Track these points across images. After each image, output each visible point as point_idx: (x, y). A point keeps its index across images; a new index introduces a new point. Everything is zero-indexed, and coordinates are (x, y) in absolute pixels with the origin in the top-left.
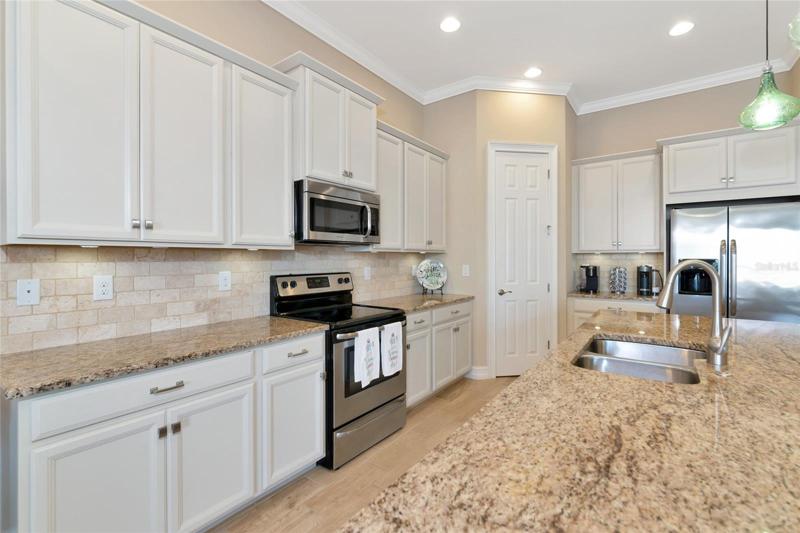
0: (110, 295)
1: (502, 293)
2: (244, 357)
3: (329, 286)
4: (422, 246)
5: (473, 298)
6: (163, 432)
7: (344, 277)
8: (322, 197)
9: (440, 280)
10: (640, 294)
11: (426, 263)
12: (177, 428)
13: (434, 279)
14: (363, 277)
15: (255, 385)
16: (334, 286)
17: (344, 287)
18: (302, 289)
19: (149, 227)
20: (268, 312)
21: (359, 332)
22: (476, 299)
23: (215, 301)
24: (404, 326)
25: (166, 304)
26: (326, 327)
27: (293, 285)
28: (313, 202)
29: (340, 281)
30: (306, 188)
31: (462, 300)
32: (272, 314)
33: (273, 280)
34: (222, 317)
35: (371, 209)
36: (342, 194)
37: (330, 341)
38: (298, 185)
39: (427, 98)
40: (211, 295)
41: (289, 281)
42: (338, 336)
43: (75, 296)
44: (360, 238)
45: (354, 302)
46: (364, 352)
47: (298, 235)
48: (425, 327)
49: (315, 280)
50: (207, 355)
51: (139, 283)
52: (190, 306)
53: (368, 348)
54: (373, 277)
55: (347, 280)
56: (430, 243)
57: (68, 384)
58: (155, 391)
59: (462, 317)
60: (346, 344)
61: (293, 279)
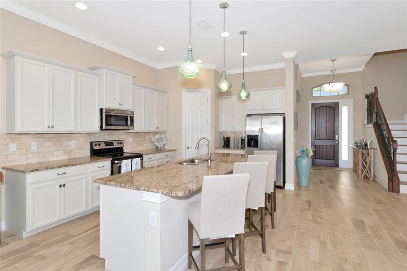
0: (36, 148)
1: (188, 148)
2: (83, 166)
3: (113, 145)
4: (154, 129)
5: (176, 150)
6: (60, 186)
7: (119, 142)
8: (112, 114)
9: (164, 143)
10: (242, 148)
11: (158, 136)
12: (64, 185)
13: (161, 142)
14: (129, 142)
15: (87, 176)
16: (116, 145)
17: (120, 146)
18: (103, 146)
19: (53, 127)
20: (90, 155)
21: (123, 161)
22: (178, 150)
23: (70, 151)
24: (142, 160)
25: (53, 151)
26: (111, 159)
27: (99, 145)
28: (107, 116)
29: (118, 143)
30: (104, 111)
31: (170, 151)
32: (91, 156)
33: (91, 143)
34: (73, 156)
35: (130, 117)
36: (118, 112)
37: (113, 163)
38: (101, 110)
39: (159, 66)
40: (69, 149)
41: (98, 143)
42: (116, 162)
43: (26, 148)
44: (126, 128)
45: (124, 151)
46: (125, 168)
47: (101, 127)
48: (152, 161)
49: (107, 143)
50: (72, 165)
51: (45, 144)
52: (61, 152)
53: (126, 166)
54: (133, 142)
55: (121, 143)
56: (158, 128)
57: (38, 170)
58: (58, 174)
59: (169, 157)
60: (119, 165)
61: (99, 143)
